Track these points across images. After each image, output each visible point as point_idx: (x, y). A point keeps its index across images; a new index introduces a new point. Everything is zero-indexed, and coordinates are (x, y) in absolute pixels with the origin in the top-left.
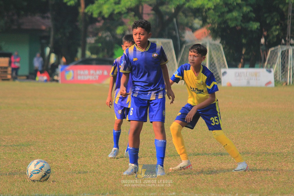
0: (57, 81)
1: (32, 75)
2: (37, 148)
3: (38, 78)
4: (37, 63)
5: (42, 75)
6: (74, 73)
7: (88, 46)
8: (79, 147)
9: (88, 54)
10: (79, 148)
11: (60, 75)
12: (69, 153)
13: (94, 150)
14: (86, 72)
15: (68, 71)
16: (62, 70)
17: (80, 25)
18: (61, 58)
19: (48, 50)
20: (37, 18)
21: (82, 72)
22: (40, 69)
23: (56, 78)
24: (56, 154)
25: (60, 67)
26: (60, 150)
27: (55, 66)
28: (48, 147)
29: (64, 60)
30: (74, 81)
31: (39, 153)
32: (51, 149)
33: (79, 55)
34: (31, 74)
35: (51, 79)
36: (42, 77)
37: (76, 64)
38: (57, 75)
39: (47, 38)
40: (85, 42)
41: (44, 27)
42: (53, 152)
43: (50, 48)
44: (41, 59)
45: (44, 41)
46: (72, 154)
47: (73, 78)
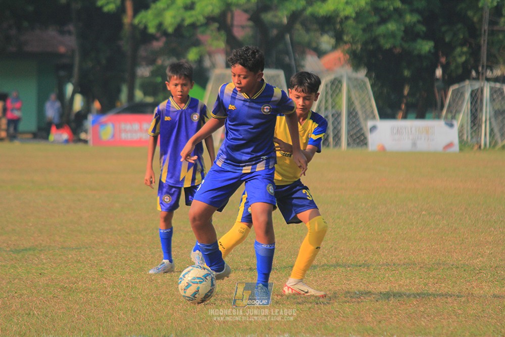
0: (85, 142)
1: (42, 132)
2: (51, 257)
3: (52, 137)
4: (51, 111)
5: (59, 132)
6: (114, 126)
7: (138, 82)
8: (124, 255)
9: (139, 95)
10: (123, 257)
11: (90, 131)
12: (106, 265)
13: (149, 260)
14: (136, 126)
15: (104, 124)
16: (94, 122)
17: (125, 46)
18: (93, 101)
19: (69, 88)
20: (52, 32)
21: (128, 127)
22: (56, 120)
23: (83, 136)
24: (85, 267)
25: (91, 118)
26: (91, 260)
27: (81, 117)
28: (70, 256)
29: (97, 105)
30: (115, 142)
31: (54, 265)
32: (76, 258)
33: (124, 96)
34: (40, 129)
35: (75, 138)
36: (59, 136)
37: (119, 113)
38: (86, 131)
39: (69, 68)
40: (133, 76)
41: (62, 50)
42: (79, 265)
43: (73, 84)
44: (58, 104)
45: (62, 73)
46: (111, 267)
47: (114, 136)
